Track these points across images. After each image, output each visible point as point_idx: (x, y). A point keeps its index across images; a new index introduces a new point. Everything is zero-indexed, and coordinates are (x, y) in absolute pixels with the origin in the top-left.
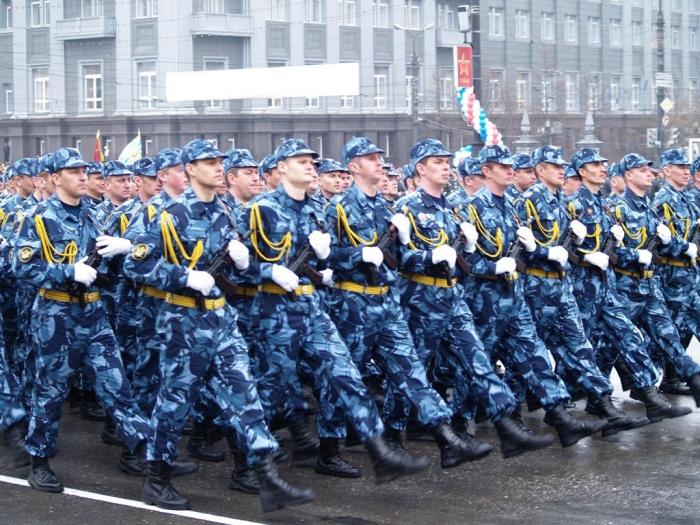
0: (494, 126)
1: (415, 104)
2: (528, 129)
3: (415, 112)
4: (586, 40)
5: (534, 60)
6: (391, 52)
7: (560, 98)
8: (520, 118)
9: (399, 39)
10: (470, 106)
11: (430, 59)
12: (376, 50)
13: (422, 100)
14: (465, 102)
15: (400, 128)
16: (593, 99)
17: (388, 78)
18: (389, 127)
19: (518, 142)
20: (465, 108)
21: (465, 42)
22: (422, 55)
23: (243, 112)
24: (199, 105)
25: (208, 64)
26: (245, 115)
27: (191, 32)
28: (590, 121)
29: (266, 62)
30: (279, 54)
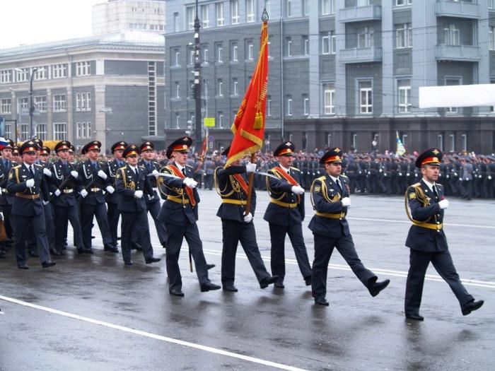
23: (473, 116)
24: (441, 110)
25: (448, 81)
26: (474, 118)
27: (436, 58)
29: (489, 80)
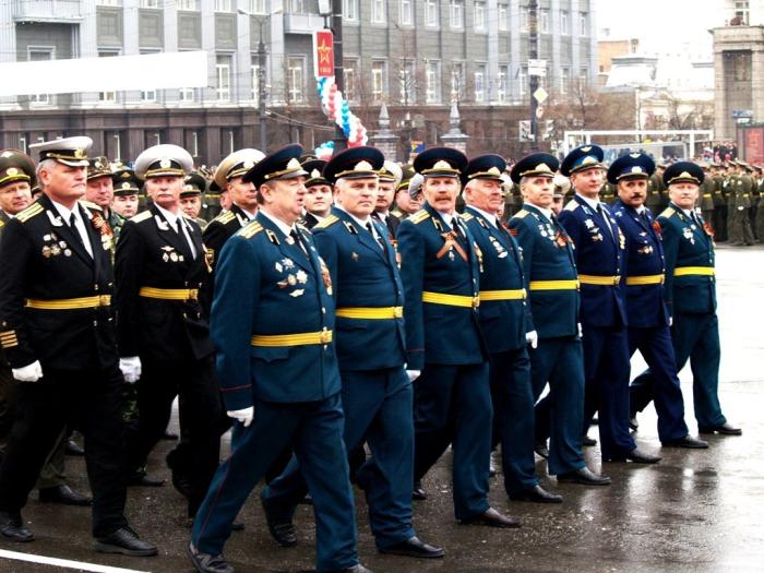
0: (358, 119)
1: (263, 96)
2: (387, 122)
3: (262, 105)
4: (448, 25)
5: (391, 46)
6: (235, 41)
7: (420, 90)
8: (377, 111)
9: (244, 26)
10: (332, 98)
11: (277, 46)
12: (218, 37)
13: (269, 91)
14: (325, 94)
15: (245, 123)
16: (457, 89)
17: (231, 68)
18: (233, 122)
19: (376, 137)
20: (325, 101)
21: (326, 27)
22: (269, 43)
23: (72, 107)
24: (23, 100)
25: (32, 54)
26: (74, 110)
27: (14, 18)
28: (455, 113)
29: (97, 52)
30: (111, 42)
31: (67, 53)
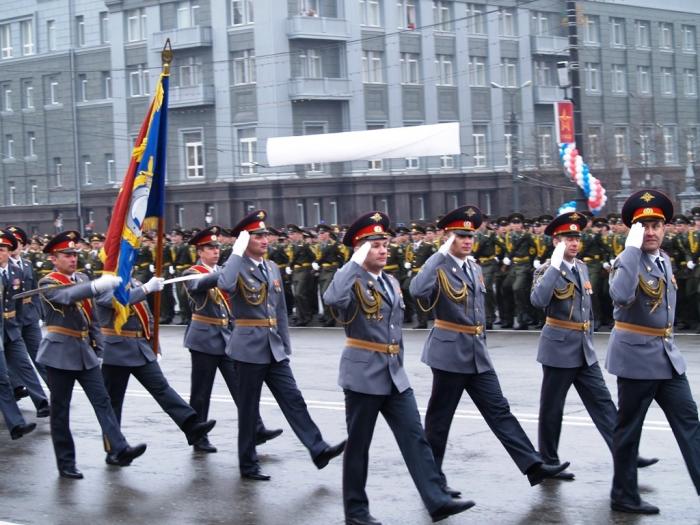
0: (598, 181)
1: (515, 161)
2: (629, 182)
3: (515, 170)
4: (682, 92)
5: (632, 113)
6: (489, 112)
7: (658, 151)
8: (619, 173)
9: (497, 98)
10: (573, 162)
11: (528, 116)
12: (474, 110)
13: (521, 157)
14: (567, 157)
15: (501, 186)
16: (692, 151)
17: (486, 137)
18: (490, 186)
19: (619, 196)
20: (567, 164)
21: (566, 98)
22: (520, 113)
23: (344, 175)
24: (300, 169)
25: (308, 128)
26: (346, 178)
27: (290, 96)
28: (690, 173)
29: (365, 125)
30: (378, 116)
31: (338, 126)
